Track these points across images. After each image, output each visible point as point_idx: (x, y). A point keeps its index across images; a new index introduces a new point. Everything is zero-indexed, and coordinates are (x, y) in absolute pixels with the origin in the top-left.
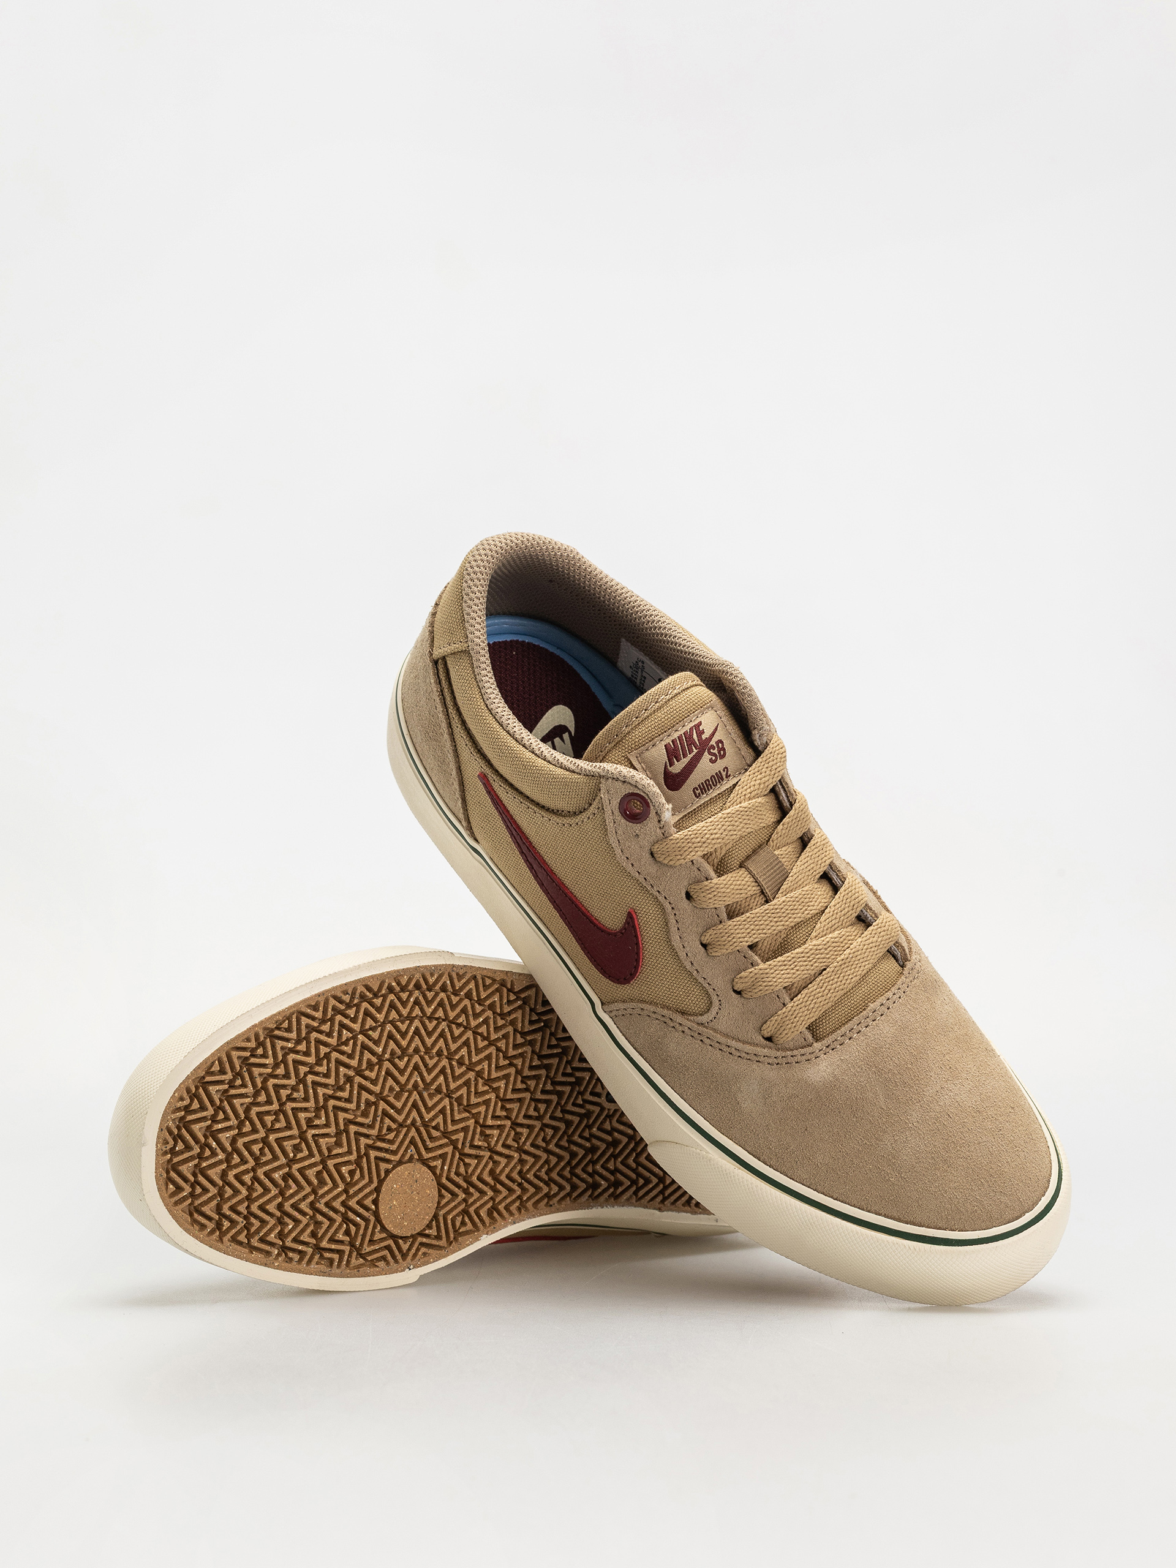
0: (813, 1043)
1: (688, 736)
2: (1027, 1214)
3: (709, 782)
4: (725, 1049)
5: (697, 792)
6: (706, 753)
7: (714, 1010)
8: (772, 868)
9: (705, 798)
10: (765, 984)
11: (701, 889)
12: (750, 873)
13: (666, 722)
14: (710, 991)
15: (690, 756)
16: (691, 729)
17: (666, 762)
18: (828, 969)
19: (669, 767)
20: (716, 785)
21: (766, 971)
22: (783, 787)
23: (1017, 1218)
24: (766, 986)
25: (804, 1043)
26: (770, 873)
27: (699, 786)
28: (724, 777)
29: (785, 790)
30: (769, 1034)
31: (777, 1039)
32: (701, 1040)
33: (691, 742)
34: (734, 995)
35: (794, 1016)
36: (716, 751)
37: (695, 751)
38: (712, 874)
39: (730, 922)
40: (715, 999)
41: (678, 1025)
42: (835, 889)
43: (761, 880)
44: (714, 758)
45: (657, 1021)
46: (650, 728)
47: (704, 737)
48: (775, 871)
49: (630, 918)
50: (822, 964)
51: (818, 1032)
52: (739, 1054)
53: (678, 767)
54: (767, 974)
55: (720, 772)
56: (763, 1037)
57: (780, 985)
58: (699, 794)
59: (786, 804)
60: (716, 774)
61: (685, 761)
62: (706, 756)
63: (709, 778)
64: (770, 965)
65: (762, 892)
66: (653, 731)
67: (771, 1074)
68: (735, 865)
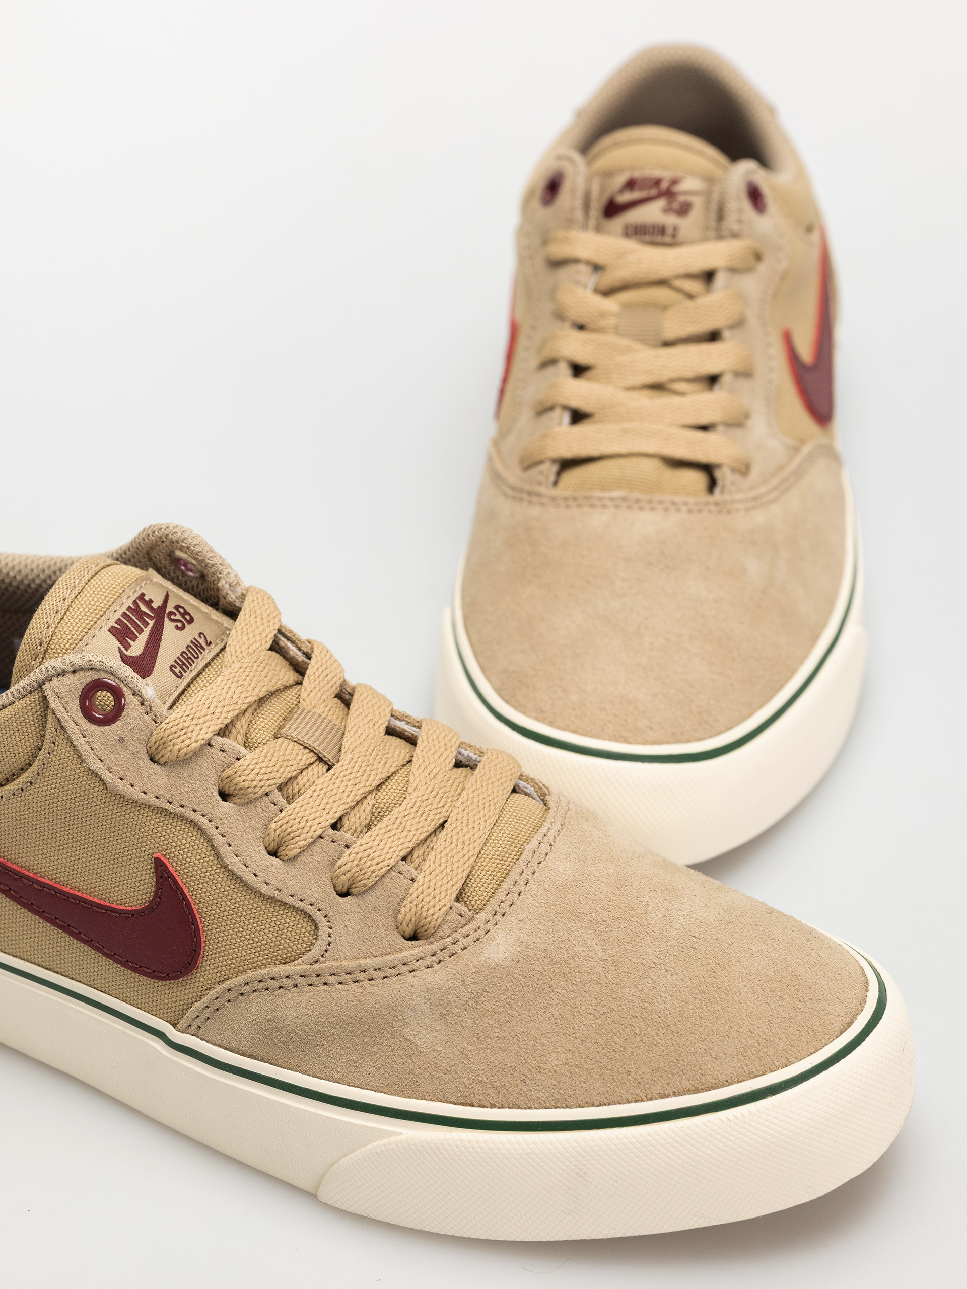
0: (473, 917)
1: (136, 610)
2: (859, 1017)
3: (187, 654)
4: (361, 976)
5: (177, 671)
6: (166, 619)
7: (324, 930)
8: (318, 728)
9: (188, 676)
10: (375, 862)
11: (236, 773)
12: (292, 739)
13: (96, 604)
14: (309, 909)
15: (147, 631)
16: (135, 602)
17: (119, 648)
18: (449, 820)
19: (124, 651)
20: (198, 657)
21: (369, 845)
22: (288, 639)
23: (850, 1024)
24: (377, 864)
25: (463, 920)
26: (317, 733)
27: (176, 661)
28: (204, 645)
29: (293, 642)
30: (410, 926)
31: (423, 930)
32: (325, 984)
33: (140, 615)
34: (341, 900)
35: (432, 889)
36: (178, 617)
37: (151, 623)
38: (243, 750)
39: (293, 805)
40: (318, 916)
41: (285, 980)
42: (412, 741)
43: (310, 742)
44: (180, 625)
45: (255, 994)
46: (80, 617)
47: (155, 605)
48: (324, 730)
49: (161, 869)
50: (438, 816)
51: (473, 903)
52: (382, 975)
53: (137, 648)
54: (371, 848)
55: (195, 639)
56: (405, 938)
57: (395, 856)
58: (180, 672)
59: (300, 657)
60: (192, 642)
61: (143, 638)
62: (169, 626)
63: (185, 650)
64: (370, 837)
65: (320, 759)
66: (85, 620)
67: (437, 977)
68: (268, 738)
